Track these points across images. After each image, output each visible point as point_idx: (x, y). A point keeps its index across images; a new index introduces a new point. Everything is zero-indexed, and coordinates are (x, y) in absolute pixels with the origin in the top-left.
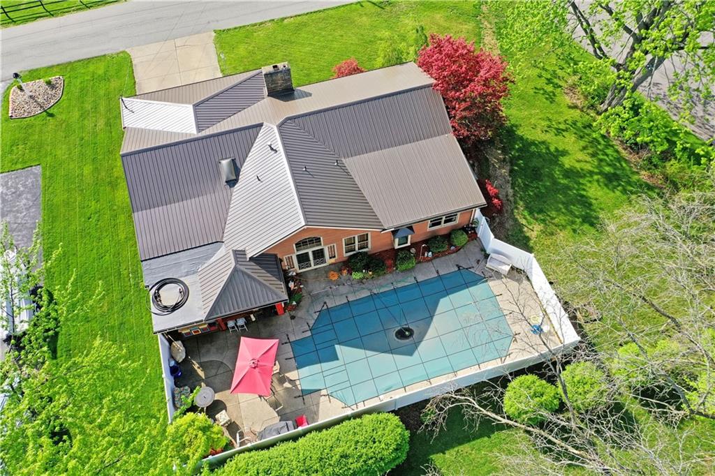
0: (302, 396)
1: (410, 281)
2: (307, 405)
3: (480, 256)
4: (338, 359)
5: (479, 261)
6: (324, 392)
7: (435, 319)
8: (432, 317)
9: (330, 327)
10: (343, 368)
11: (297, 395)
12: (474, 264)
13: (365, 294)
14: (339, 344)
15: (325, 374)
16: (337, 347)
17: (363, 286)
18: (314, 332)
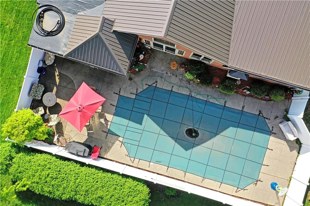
0: (107, 133)
1: (220, 102)
2: (107, 140)
3: (281, 114)
4: (141, 124)
5: (277, 117)
6: (121, 139)
7: (218, 137)
8: (216, 134)
9: (149, 100)
10: (141, 132)
11: (105, 130)
12: (272, 118)
13: (186, 92)
14: (148, 115)
15: (128, 129)
16: (146, 116)
17: (188, 86)
18: (138, 98)
